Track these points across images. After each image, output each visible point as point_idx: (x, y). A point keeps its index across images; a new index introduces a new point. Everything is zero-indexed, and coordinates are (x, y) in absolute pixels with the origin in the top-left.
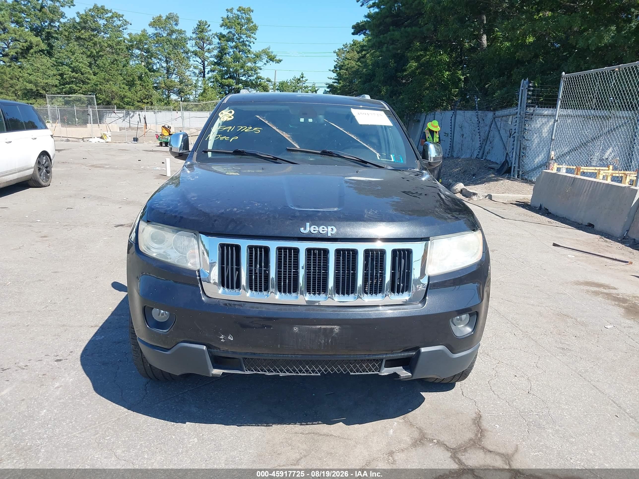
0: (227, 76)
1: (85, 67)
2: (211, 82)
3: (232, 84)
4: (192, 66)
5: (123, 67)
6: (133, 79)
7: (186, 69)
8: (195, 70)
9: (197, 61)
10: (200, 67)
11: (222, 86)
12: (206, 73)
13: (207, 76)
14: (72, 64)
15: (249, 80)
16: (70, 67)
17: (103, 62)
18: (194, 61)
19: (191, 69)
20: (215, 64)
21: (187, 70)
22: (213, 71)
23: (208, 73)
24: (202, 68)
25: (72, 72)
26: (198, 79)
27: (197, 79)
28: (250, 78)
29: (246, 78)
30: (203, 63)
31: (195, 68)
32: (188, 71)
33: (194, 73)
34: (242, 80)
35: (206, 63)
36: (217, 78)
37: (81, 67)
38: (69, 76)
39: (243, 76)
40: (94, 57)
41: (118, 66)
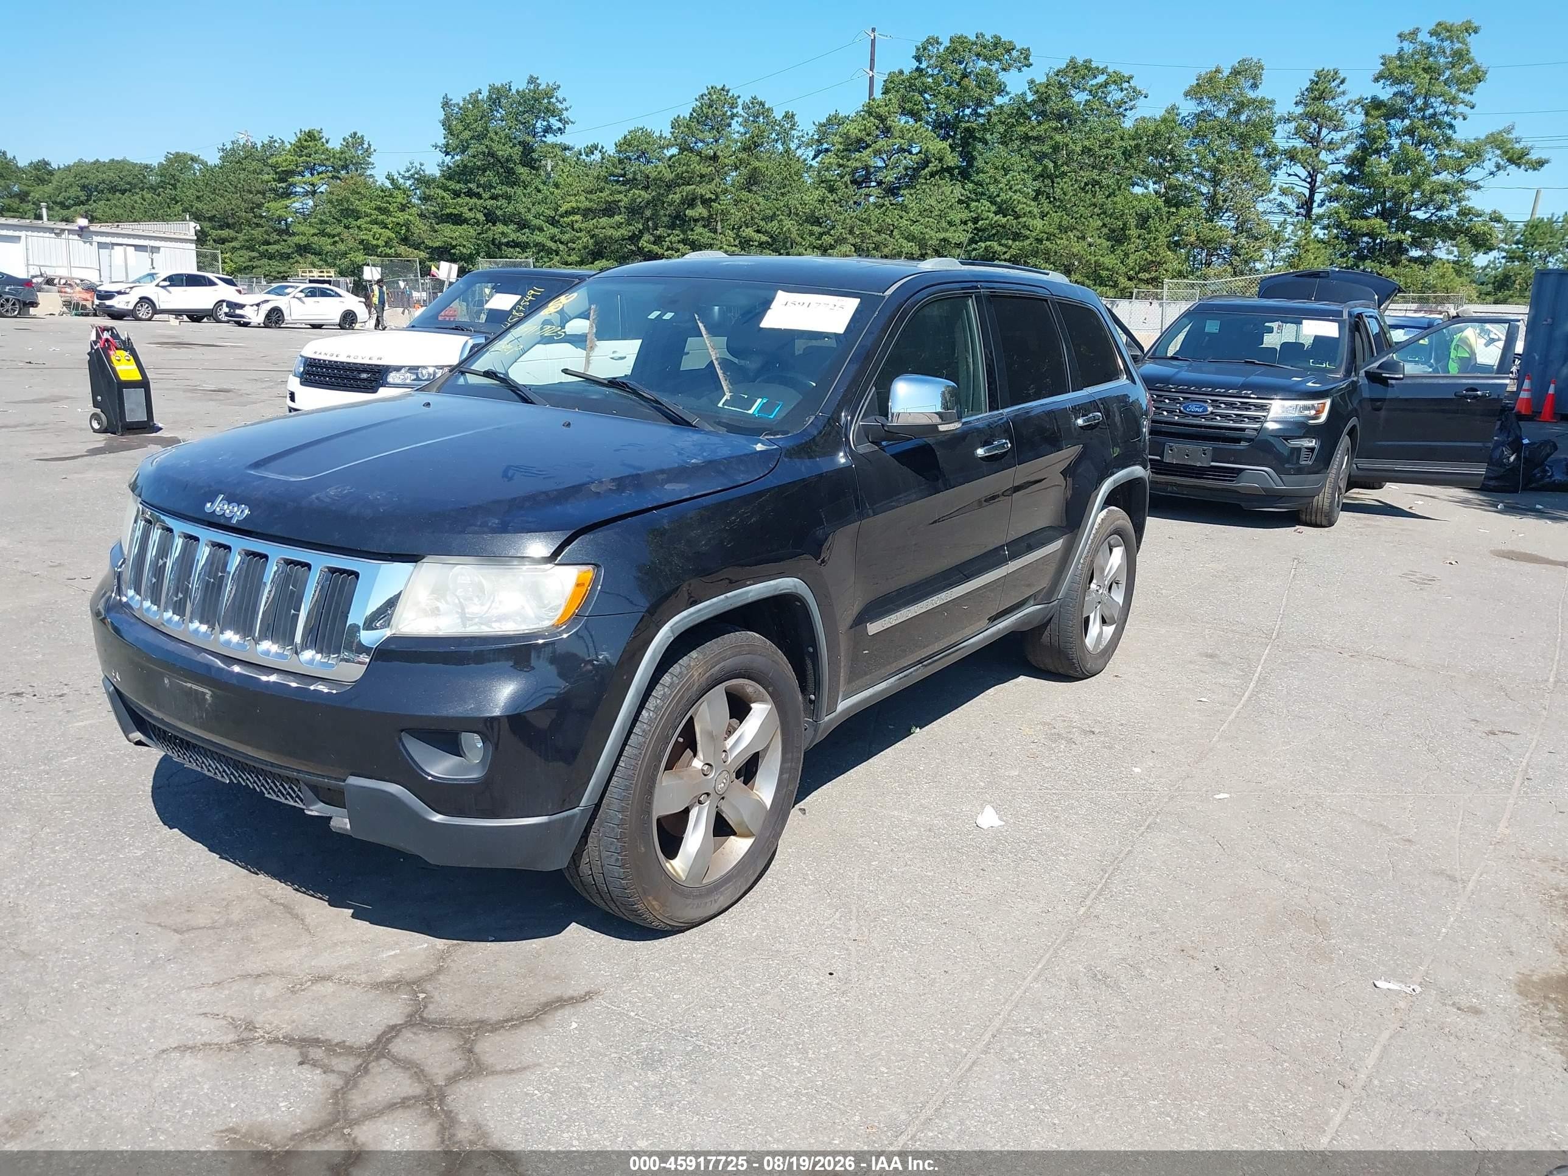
0: (1375, 211)
1: (1025, 200)
2: (1324, 228)
3: (1378, 230)
4: (1276, 189)
5: (1107, 197)
6: (1125, 224)
7: (1259, 196)
8: (1283, 199)
9: (1296, 175)
10: (1298, 189)
11: (1352, 238)
12: (1315, 205)
13: (1316, 211)
14: (998, 196)
15: (1436, 218)
16: (993, 203)
17: (1062, 189)
18: (1290, 175)
19: (1271, 196)
20: (1350, 179)
21: (1260, 199)
22: (1330, 198)
23: (1320, 205)
24: (1307, 193)
25: (996, 213)
26: (1285, 220)
27: (1283, 219)
28: (1439, 213)
29: (1428, 215)
30: (1312, 180)
31: (1284, 192)
32: (1263, 201)
33: (1281, 204)
34: (1415, 218)
35: (1320, 177)
36: (1339, 217)
37: (1015, 202)
38: (987, 222)
39: (1418, 209)
40: (1051, 177)
41: (1094, 196)
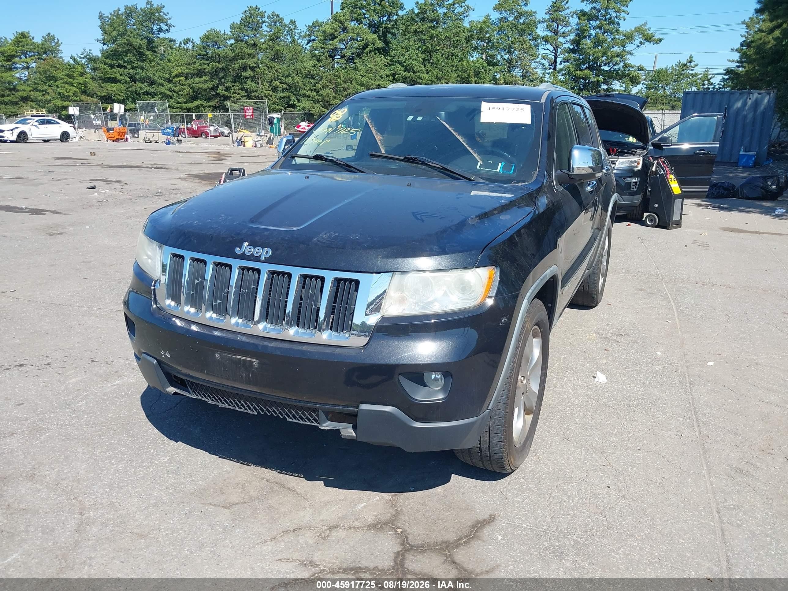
0: (585, 66)
1: (418, 64)
2: (562, 75)
3: (588, 76)
4: (540, 56)
5: (459, 62)
6: (468, 75)
7: (532, 60)
8: (543, 61)
9: (548, 49)
10: (550, 56)
11: (576, 79)
12: (558, 64)
13: (558, 67)
14: (405, 62)
15: (613, 70)
16: (403, 66)
17: (437, 58)
18: (545, 49)
19: (538, 60)
20: (573, 51)
21: (533, 61)
22: (566, 60)
23: (560, 64)
24: (553, 58)
25: (404, 71)
26: (545, 72)
27: (544, 71)
28: (615, 67)
29: (609, 68)
30: (556, 52)
31: (543, 58)
32: (534, 62)
33: (542, 64)
34: (603, 69)
35: (559, 50)
36: (570, 70)
37: (414, 65)
38: (400, 75)
39: (605, 65)
40: (429, 52)
41: (453, 61)
